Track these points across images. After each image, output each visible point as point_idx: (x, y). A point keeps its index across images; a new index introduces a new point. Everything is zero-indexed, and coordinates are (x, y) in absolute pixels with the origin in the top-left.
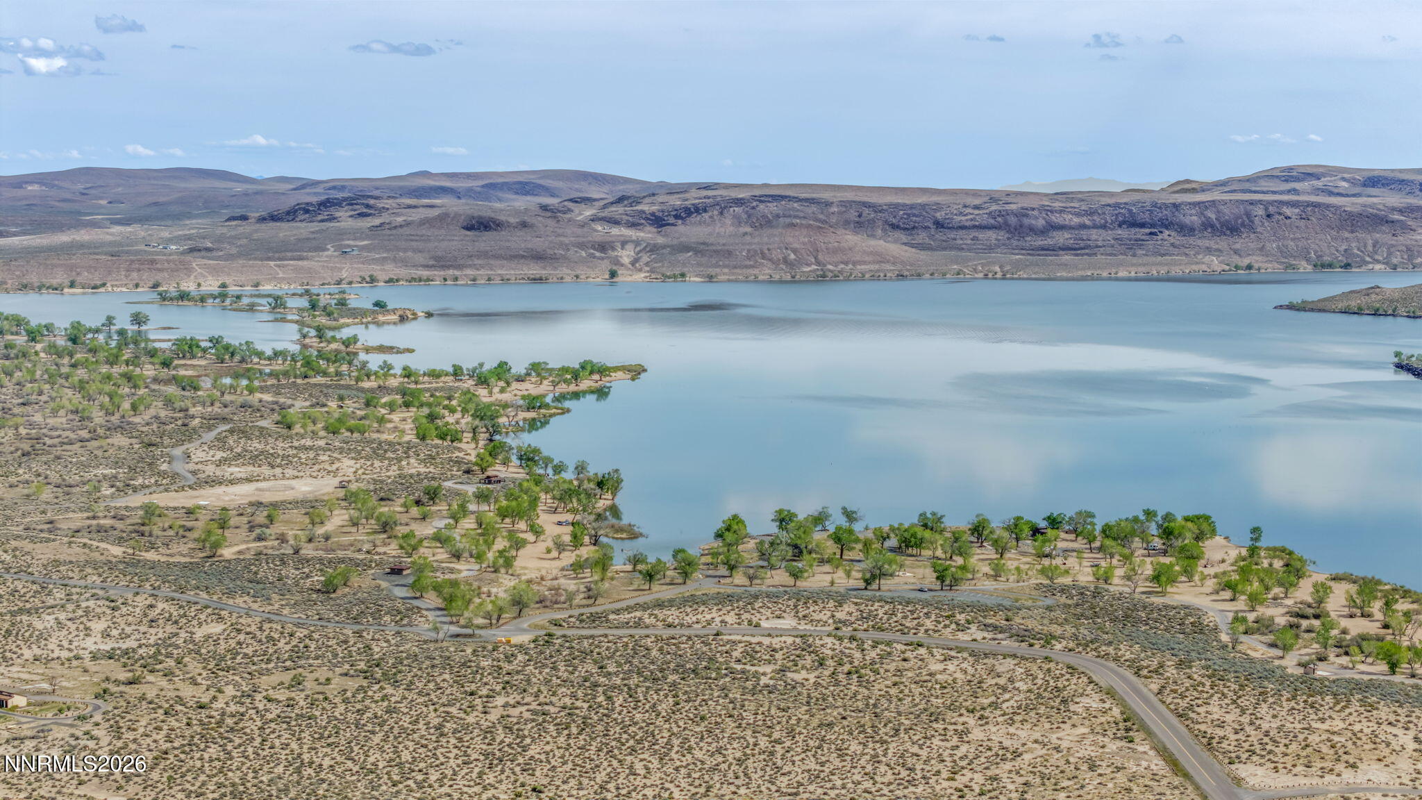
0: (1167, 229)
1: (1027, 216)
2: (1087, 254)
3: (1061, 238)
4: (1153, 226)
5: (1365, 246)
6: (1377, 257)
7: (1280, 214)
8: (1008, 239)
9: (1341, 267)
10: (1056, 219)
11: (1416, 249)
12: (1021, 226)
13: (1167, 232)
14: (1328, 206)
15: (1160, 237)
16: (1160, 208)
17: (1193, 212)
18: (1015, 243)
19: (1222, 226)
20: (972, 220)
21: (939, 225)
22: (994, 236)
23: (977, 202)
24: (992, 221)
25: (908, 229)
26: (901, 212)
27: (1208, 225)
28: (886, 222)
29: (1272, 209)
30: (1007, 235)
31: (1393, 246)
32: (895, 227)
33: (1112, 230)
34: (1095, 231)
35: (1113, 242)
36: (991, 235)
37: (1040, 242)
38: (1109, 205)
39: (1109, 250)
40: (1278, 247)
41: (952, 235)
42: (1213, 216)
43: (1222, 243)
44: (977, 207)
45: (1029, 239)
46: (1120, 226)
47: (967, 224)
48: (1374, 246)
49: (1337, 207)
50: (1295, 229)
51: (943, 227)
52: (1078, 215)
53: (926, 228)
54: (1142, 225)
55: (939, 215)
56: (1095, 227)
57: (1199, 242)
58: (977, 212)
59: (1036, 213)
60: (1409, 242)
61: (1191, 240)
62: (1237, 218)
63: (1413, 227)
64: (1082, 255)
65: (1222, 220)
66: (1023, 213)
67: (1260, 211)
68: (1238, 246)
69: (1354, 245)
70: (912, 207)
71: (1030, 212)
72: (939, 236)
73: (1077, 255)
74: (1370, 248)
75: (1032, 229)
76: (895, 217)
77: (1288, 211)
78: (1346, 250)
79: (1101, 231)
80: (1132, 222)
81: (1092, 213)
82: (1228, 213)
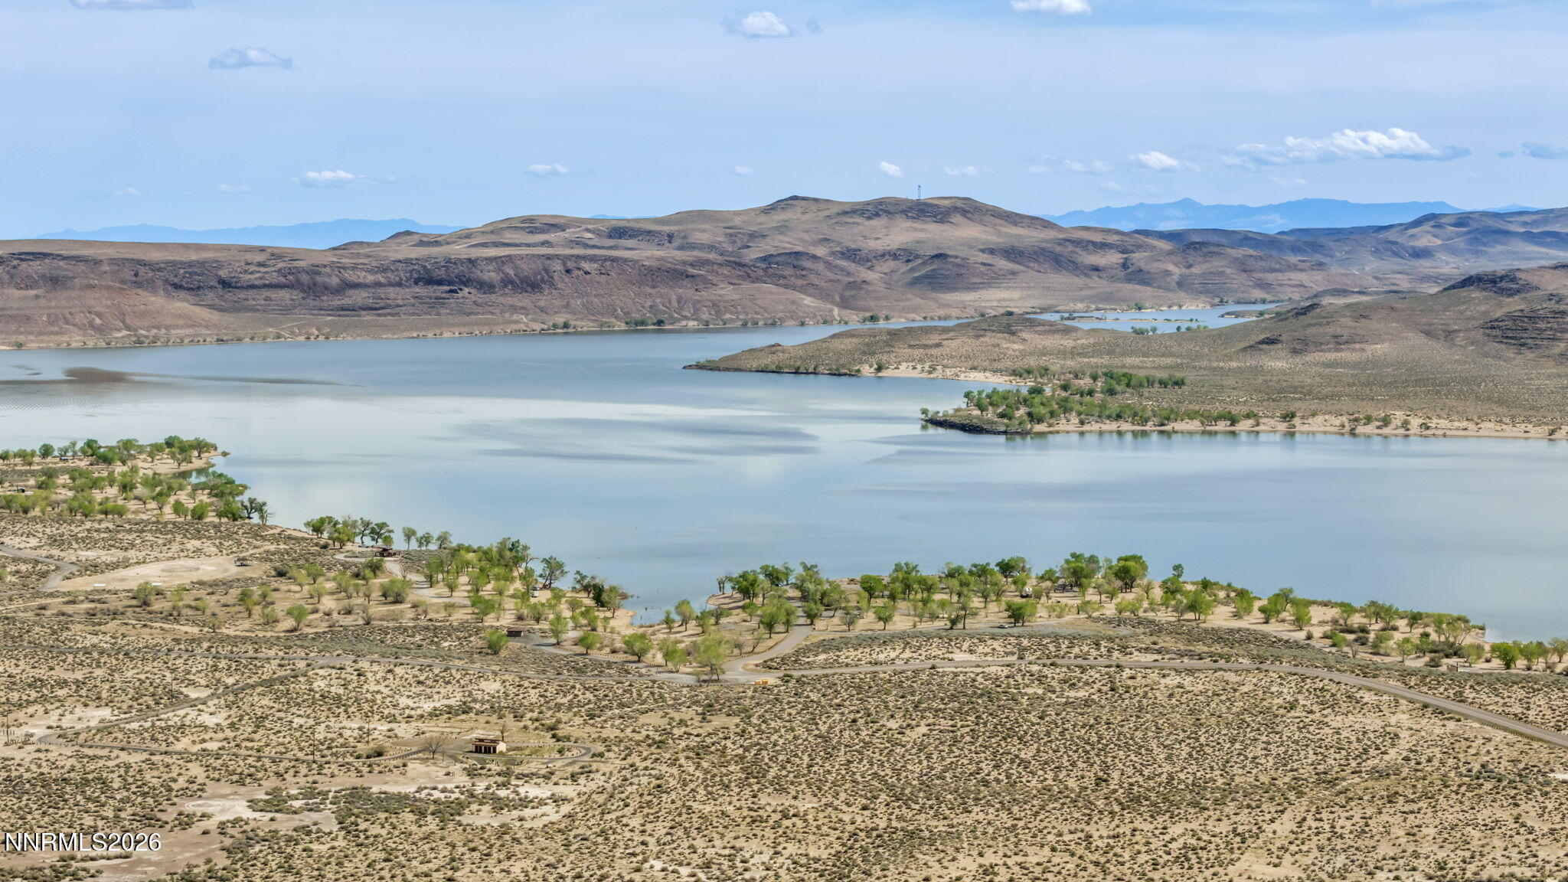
0: (466, 286)
1: (318, 273)
2: (389, 314)
3: (358, 297)
4: (450, 283)
5: (670, 302)
6: (684, 313)
7: (579, 269)
8: (303, 298)
9: (654, 324)
10: (350, 276)
11: (722, 304)
12: (315, 284)
13: (466, 290)
14: (626, 260)
15: (460, 295)
16: (455, 263)
17: (491, 267)
18: (312, 303)
19: (522, 283)
20: (261, 278)
21: (225, 284)
22: (288, 296)
23: (260, 258)
24: (283, 280)
25: (193, 289)
26: (182, 271)
27: (507, 282)
28: (166, 281)
29: (570, 265)
30: (301, 295)
31: (698, 301)
32: (177, 287)
33: (408, 287)
34: (391, 289)
35: (412, 300)
36: (285, 295)
37: (337, 302)
38: (400, 261)
39: (411, 310)
40: (583, 304)
41: (242, 294)
42: (512, 272)
43: (524, 300)
44: (260, 265)
45: (324, 298)
46: (416, 283)
47: (257, 283)
48: (679, 302)
49: (635, 262)
50: (596, 285)
51: (230, 286)
52: (370, 271)
53: (212, 287)
54: (440, 283)
55: (223, 273)
56: (391, 285)
57: (502, 300)
58: (262, 269)
59: (328, 270)
60: (713, 298)
61: (493, 297)
62: (536, 274)
63: (715, 282)
64: (385, 315)
65: (521, 275)
66: (315, 271)
67: (558, 266)
68: (542, 303)
69: (658, 301)
70: (191, 264)
71: (323, 270)
72: (228, 296)
73: (379, 315)
74: (675, 304)
75: (326, 288)
76: (176, 276)
77: (586, 266)
78: (651, 307)
79: (398, 289)
80: (428, 279)
81: (384, 270)
82: (527, 268)
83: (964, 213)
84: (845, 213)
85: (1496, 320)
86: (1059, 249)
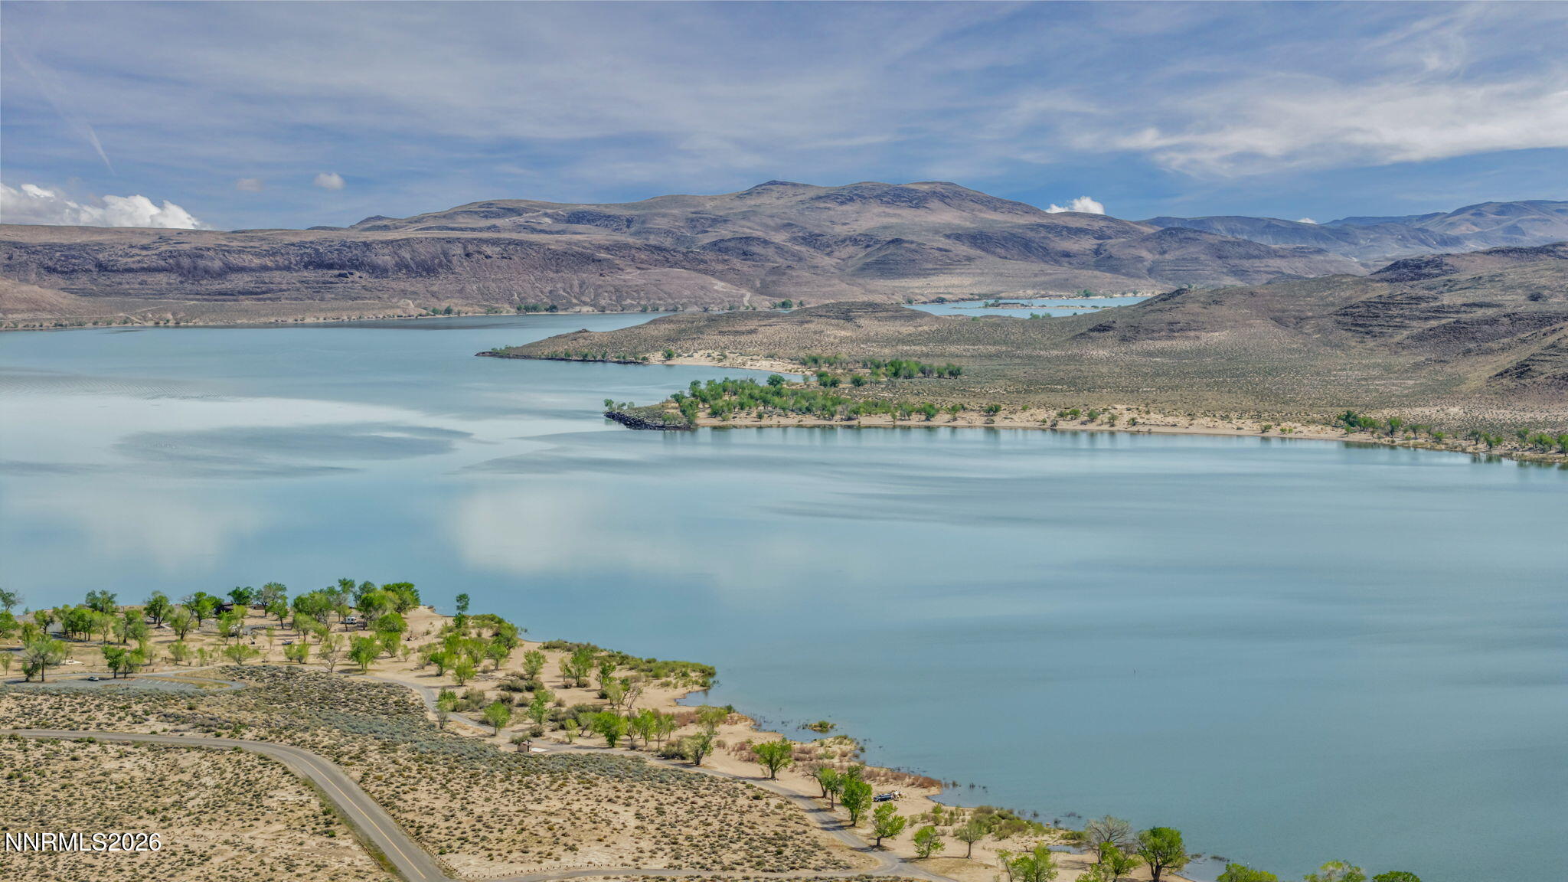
0: (358, 270)
1: (201, 256)
2: (270, 299)
3: (241, 281)
4: (342, 267)
5: (571, 287)
6: (584, 299)
7: (480, 253)
8: (181, 282)
9: (547, 310)
10: (234, 260)
11: (625, 289)
12: (195, 268)
13: (358, 274)
14: (531, 244)
15: (350, 279)
16: (350, 247)
17: (386, 251)
18: (188, 286)
19: (417, 267)
20: (139, 262)
21: (102, 267)
22: (165, 280)
23: (145, 241)
24: (163, 263)
25: (66, 273)
26: (58, 254)
27: (402, 266)
28: (41, 265)
29: (471, 248)
30: (180, 279)
31: (600, 286)
32: (51, 270)
33: (297, 271)
34: (278, 273)
35: (298, 285)
36: (162, 279)
37: (217, 285)
38: (293, 245)
39: (295, 294)
40: (479, 289)
41: (117, 278)
42: (408, 256)
43: (418, 285)
44: (144, 248)
45: (204, 282)
46: (306, 267)
47: (134, 266)
48: (581, 287)
49: (540, 245)
50: (496, 269)
51: (106, 270)
52: (257, 255)
53: (87, 271)
54: (330, 266)
55: (101, 257)
56: (278, 268)
57: (394, 285)
58: (144, 253)
59: (211, 253)
60: (617, 283)
61: (384, 282)
62: (433, 258)
63: (621, 266)
64: (265, 300)
65: (418, 259)
66: (197, 254)
67: (457, 250)
68: (435, 288)
69: (559, 285)
70: (70, 247)
71: (205, 253)
72: (102, 280)
73: (259, 300)
74: (577, 289)
75: (207, 271)
76: (51, 259)
77: (488, 250)
78: (551, 292)
79: (285, 273)
80: (319, 263)
81: (274, 253)
82: (424, 252)
83: (943, 198)
84: (819, 198)
85: (1352, 307)
86: (1030, 234)
